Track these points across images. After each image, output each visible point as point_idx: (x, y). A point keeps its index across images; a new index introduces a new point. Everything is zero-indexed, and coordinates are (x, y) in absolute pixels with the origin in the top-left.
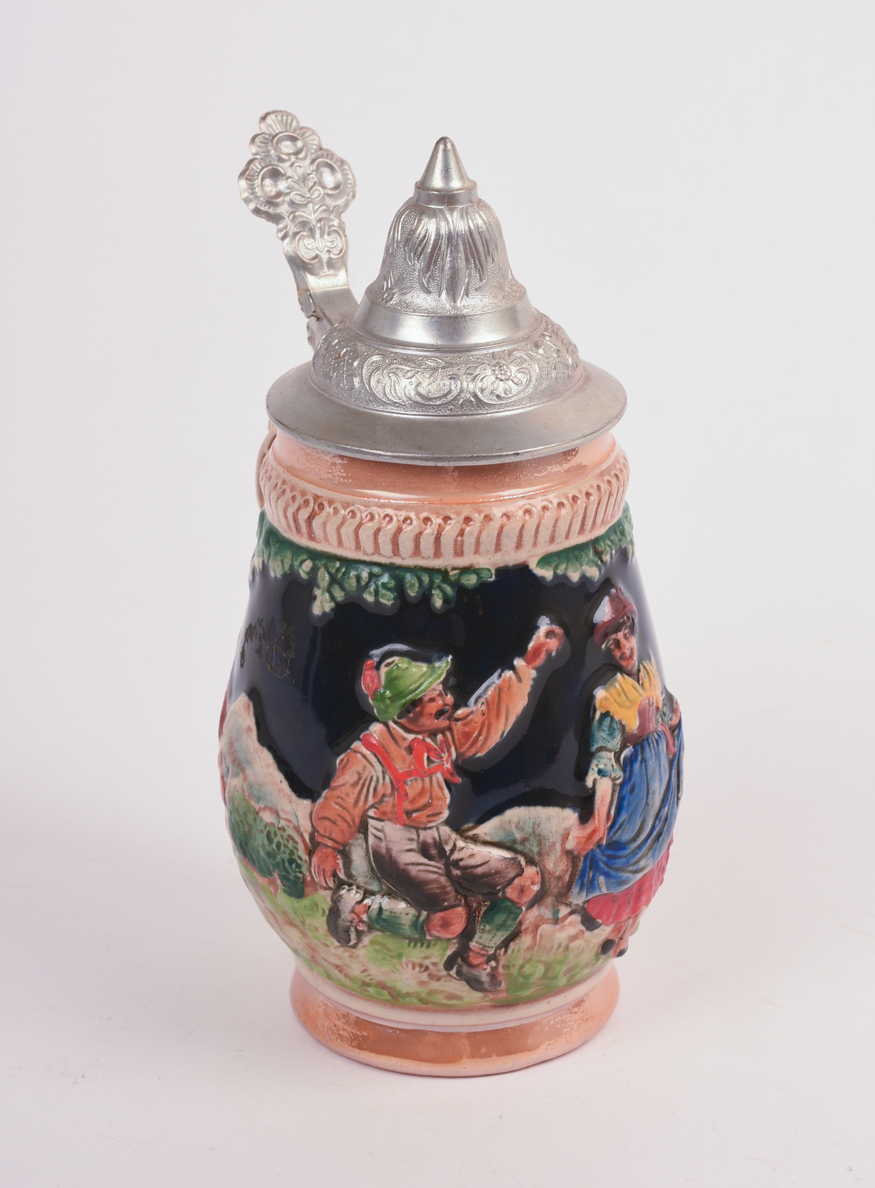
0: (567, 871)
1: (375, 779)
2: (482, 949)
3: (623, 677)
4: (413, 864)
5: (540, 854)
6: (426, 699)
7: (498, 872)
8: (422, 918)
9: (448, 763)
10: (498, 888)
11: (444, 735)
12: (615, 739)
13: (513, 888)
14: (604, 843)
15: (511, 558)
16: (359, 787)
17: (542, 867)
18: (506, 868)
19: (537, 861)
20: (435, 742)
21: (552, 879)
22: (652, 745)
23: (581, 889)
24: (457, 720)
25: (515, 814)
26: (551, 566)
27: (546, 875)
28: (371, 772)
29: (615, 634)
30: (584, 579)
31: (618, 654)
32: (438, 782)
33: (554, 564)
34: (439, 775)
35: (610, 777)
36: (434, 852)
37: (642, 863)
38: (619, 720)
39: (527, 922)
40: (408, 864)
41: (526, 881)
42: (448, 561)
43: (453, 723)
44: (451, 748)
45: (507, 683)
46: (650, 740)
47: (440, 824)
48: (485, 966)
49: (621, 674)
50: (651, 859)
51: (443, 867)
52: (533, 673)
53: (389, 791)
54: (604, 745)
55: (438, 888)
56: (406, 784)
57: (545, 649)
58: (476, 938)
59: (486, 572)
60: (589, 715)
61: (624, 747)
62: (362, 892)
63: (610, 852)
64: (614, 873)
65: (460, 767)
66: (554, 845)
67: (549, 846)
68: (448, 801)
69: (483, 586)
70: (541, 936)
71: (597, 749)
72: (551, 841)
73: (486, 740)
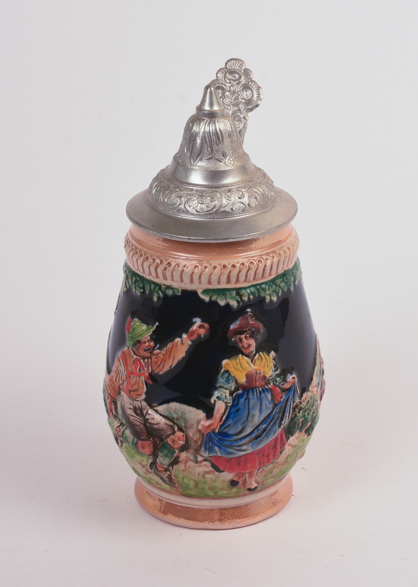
0: (200, 439)
1: (121, 372)
2: (161, 464)
3: (242, 357)
4: (131, 415)
5: (185, 427)
6: (142, 341)
7: (163, 430)
8: (135, 441)
9: (147, 373)
10: (163, 437)
11: (148, 360)
12: (229, 384)
13: (170, 439)
14: (217, 431)
15: (190, 287)
16: (117, 374)
17: (187, 434)
18: (167, 429)
19: (184, 430)
20: (144, 362)
21: (192, 441)
22: (255, 393)
24: (154, 355)
25: (174, 405)
26: (208, 295)
27: (189, 438)
29: (240, 335)
30: (228, 305)
31: (240, 345)
32: (142, 381)
33: (210, 294)
34: (143, 377)
35: (223, 401)
36: (139, 412)
37: (244, 447)
38: (234, 376)
39: (182, 458)
40: (129, 414)
41: (176, 438)
42: (160, 280)
43: (152, 356)
44: (149, 366)
45: (176, 344)
46: (255, 390)
47: (142, 400)
48: (165, 473)
49: (242, 355)
50: (251, 447)
51: (143, 420)
52: (190, 343)
53: (125, 379)
54: (222, 385)
55: (139, 429)
56: (131, 378)
57: (197, 333)
58: (158, 459)
59: (176, 290)
61: (237, 389)
62: (120, 423)
63: (220, 437)
64: (223, 448)
65: (152, 376)
66: (193, 425)
67: (190, 425)
68: (145, 390)
69: (175, 297)
70: (188, 466)
71: (219, 386)
72: (191, 423)
73: (163, 367)
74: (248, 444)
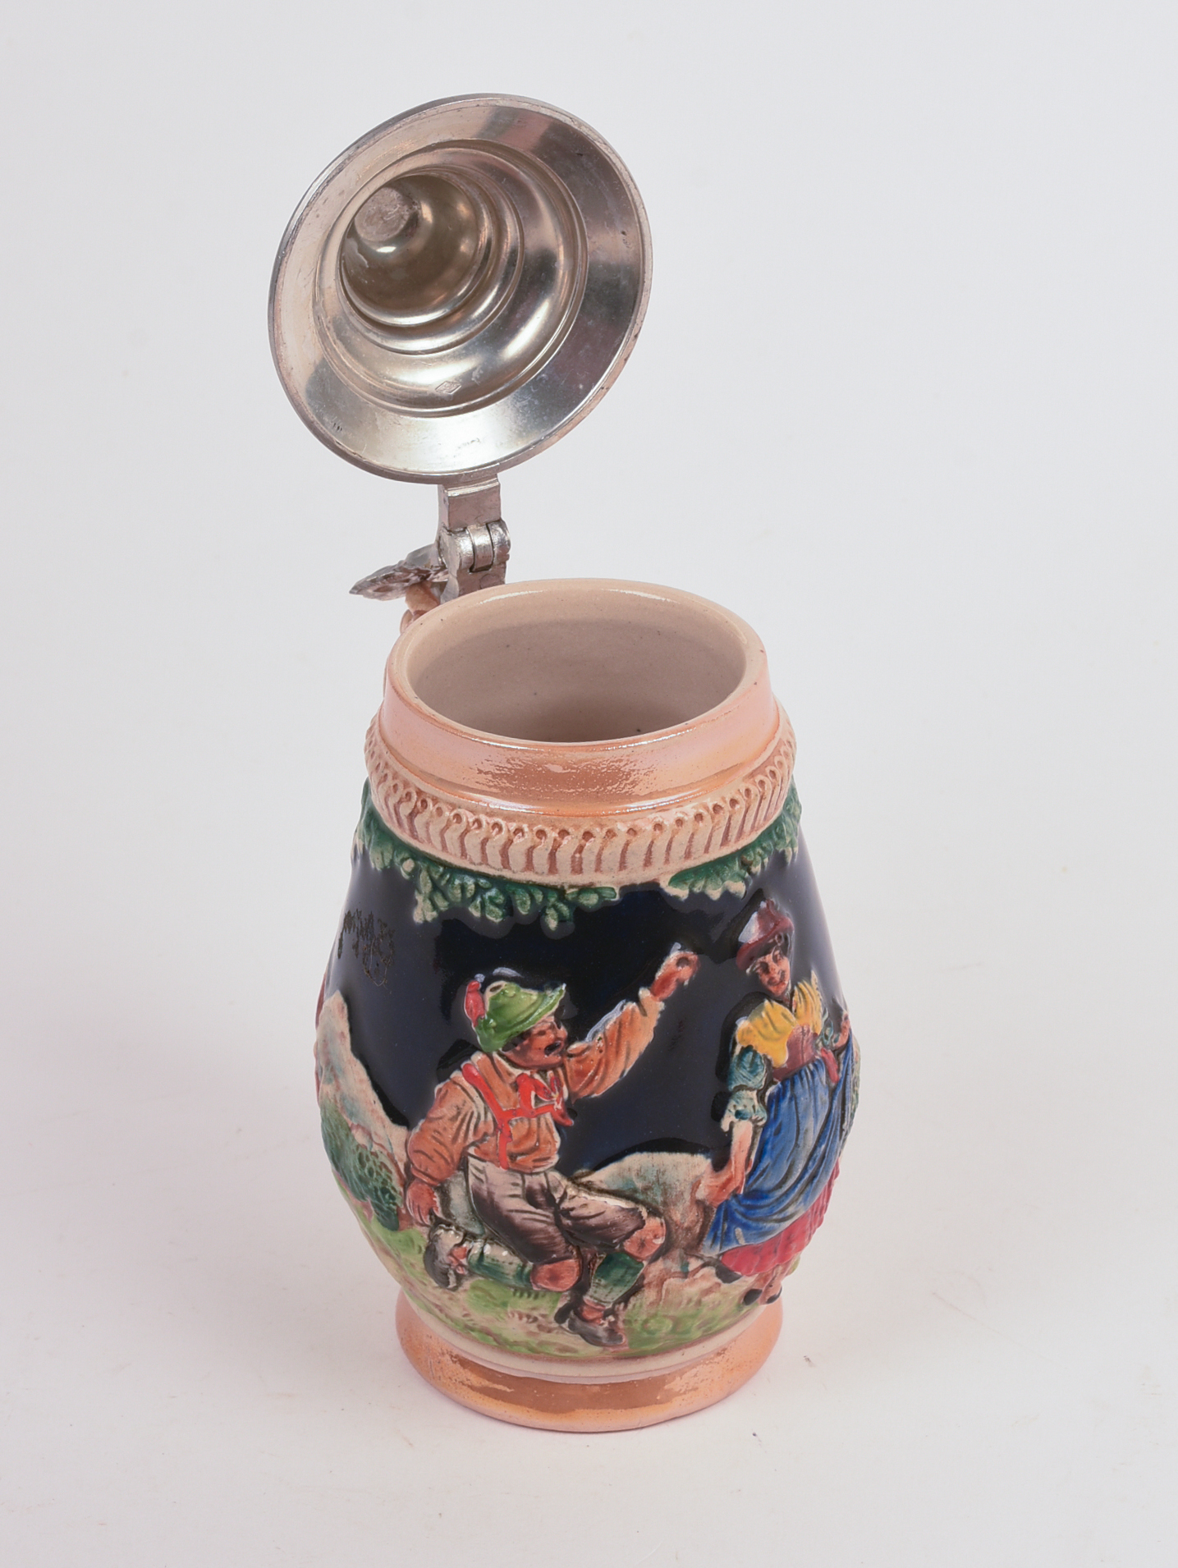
0: (698, 1222)
1: (476, 1115)
2: (597, 1304)
3: (772, 1004)
4: (517, 1211)
5: (665, 1203)
6: (535, 1031)
7: (614, 1224)
8: (527, 1269)
9: (558, 1103)
10: (615, 1241)
11: (556, 1072)
12: (757, 1077)
13: (632, 1242)
14: (742, 1192)
15: (638, 875)
16: (458, 1123)
17: (668, 1218)
18: (624, 1221)
19: (662, 1211)
20: (545, 1079)
21: (680, 1231)
22: (805, 1079)
23: (714, 1241)
24: (571, 1056)
25: (637, 1162)
26: (686, 884)
27: (673, 1226)
28: (471, 1108)
29: (763, 957)
30: (727, 895)
31: (765, 979)
32: (547, 1124)
33: (689, 882)
34: (548, 1116)
35: (750, 1119)
36: (541, 1199)
37: (791, 1210)
38: (764, 1055)
39: (651, 1275)
40: (512, 1211)
41: (648, 1234)
42: (565, 877)
43: (566, 1059)
44: (562, 1086)
45: (630, 1018)
46: (803, 1073)
47: (548, 1169)
48: (602, 1321)
49: (770, 1001)
50: (802, 1204)
51: (551, 1215)
52: (661, 1006)
53: (491, 1130)
54: (744, 1084)
55: (545, 1238)
56: (511, 1124)
57: (675, 979)
58: (591, 1291)
59: (608, 892)
60: (728, 1050)
61: (769, 1083)
62: (462, 1234)
63: (749, 1203)
64: (754, 1225)
65: (573, 1107)
66: (682, 1194)
67: (676, 1195)
68: (558, 1145)
69: (607, 911)
70: (667, 1290)
71: (735, 1088)
72: (679, 1190)
73: (603, 1079)
74: (797, 1200)
